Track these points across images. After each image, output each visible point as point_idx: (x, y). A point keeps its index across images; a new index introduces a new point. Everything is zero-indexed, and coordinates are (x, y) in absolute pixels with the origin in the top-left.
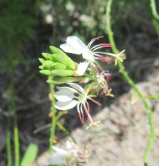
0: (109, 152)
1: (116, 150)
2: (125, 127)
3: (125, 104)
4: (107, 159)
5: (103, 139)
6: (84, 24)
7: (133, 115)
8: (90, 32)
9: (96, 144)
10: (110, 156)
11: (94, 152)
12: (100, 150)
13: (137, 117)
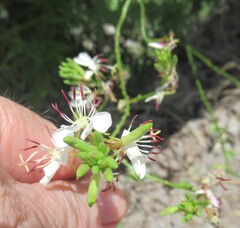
0: (157, 201)
1: (165, 199)
2: (176, 171)
3: (176, 145)
4: (154, 210)
5: (150, 187)
6: (130, 51)
7: (185, 158)
8: (137, 60)
9: (141, 192)
10: (158, 206)
11: (138, 201)
12: (146, 199)
13: (190, 159)
